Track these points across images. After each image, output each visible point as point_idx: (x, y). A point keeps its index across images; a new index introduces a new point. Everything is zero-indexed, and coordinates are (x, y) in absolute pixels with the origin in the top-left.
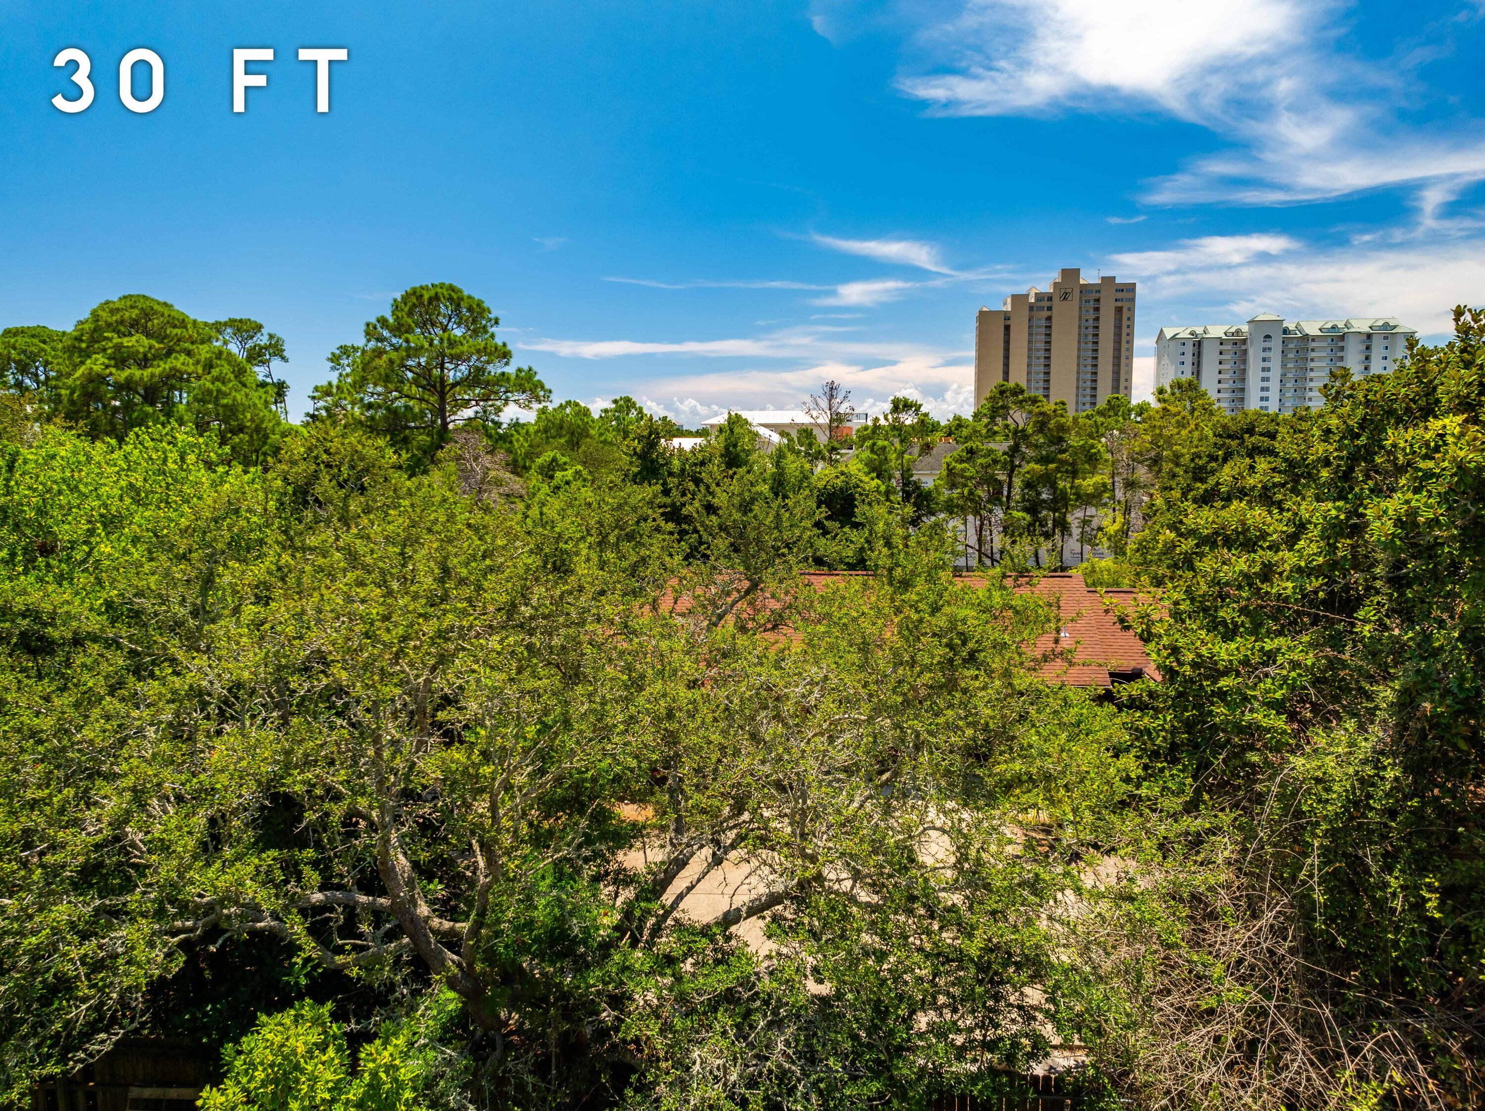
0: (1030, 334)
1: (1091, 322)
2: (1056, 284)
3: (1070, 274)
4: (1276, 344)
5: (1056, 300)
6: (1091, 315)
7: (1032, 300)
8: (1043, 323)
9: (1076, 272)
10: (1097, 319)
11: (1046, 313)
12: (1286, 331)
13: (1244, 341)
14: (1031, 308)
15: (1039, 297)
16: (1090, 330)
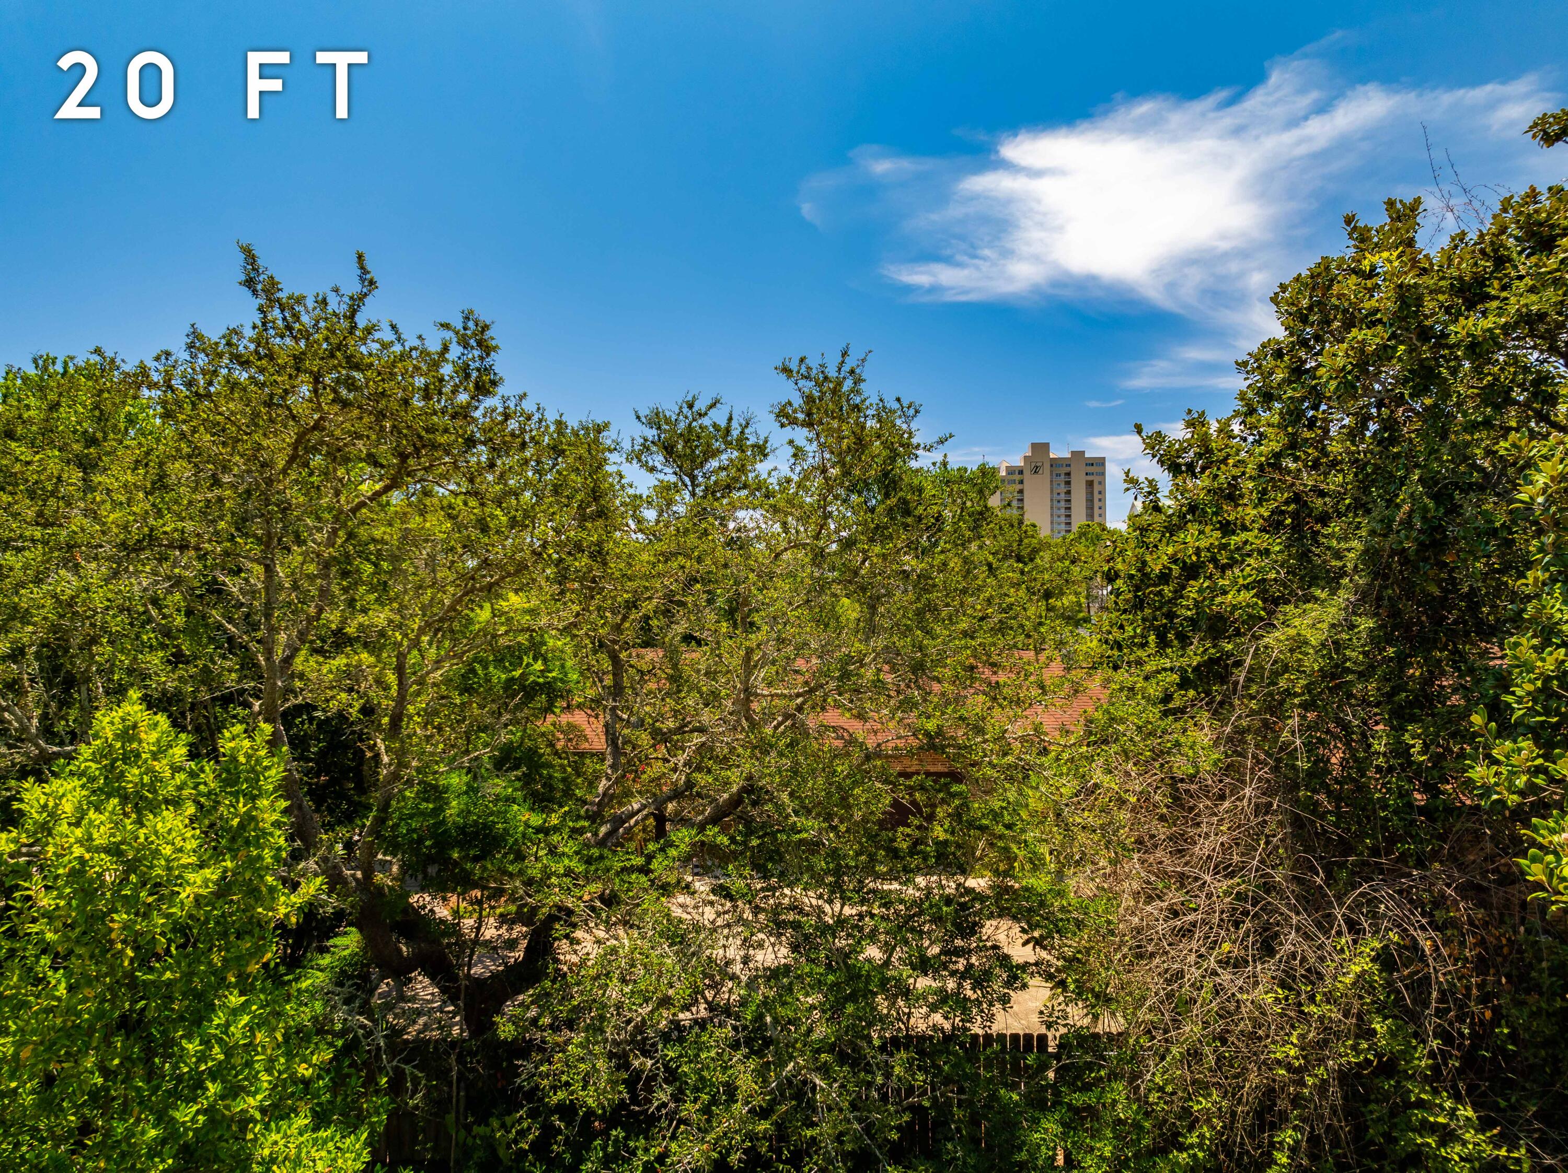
1: (1063, 496)
2: (1026, 458)
3: (1040, 448)
5: (1027, 473)
6: (1063, 489)
7: (1003, 473)
9: (1045, 447)
10: (1068, 492)
11: (1017, 487)
15: (1011, 471)
16: (1063, 504)
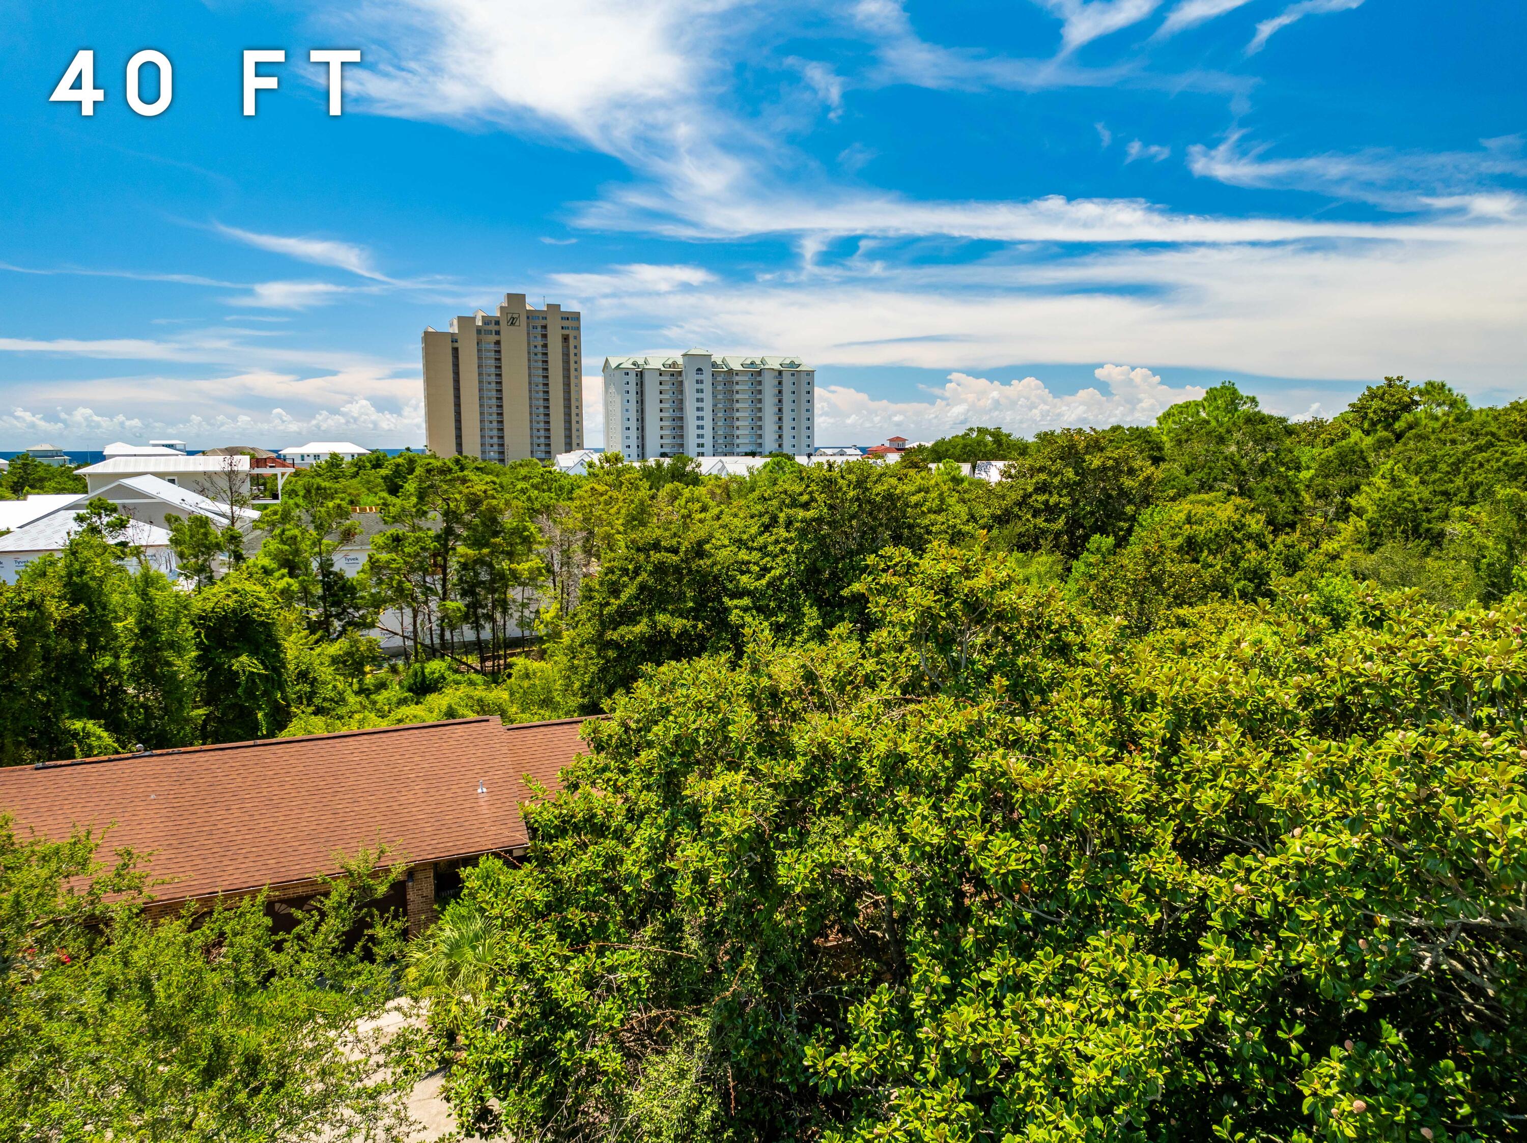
0: (480, 358)
1: (539, 349)
2: (502, 308)
3: (517, 300)
4: (707, 377)
5: (503, 323)
6: (540, 342)
7: (479, 323)
8: (492, 347)
9: (521, 298)
10: (545, 346)
11: (494, 338)
12: (714, 365)
13: (680, 373)
14: (479, 331)
15: (487, 321)
16: (540, 357)
